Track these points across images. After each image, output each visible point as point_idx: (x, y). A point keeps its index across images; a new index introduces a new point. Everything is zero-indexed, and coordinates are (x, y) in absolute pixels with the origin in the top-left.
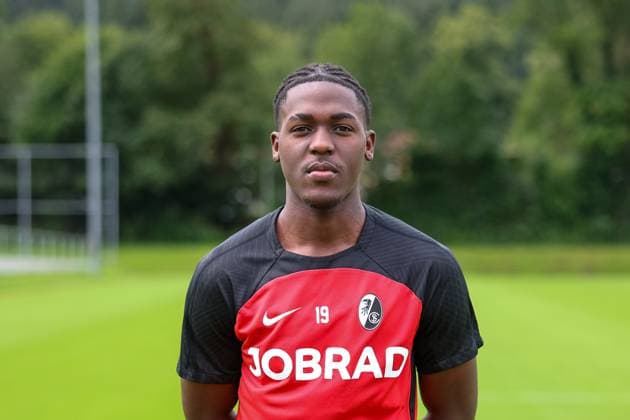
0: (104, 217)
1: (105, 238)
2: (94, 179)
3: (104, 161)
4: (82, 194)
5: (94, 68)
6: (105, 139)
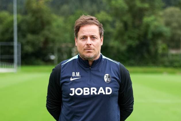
0: (18, 59)
1: (18, 64)
2: (16, 50)
3: (18, 46)
4: (13, 54)
5: (15, 24)
6: (18, 41)
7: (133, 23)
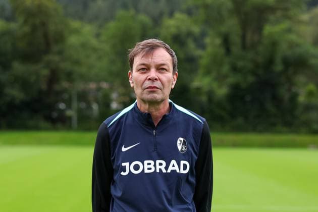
7: (244, 37)
